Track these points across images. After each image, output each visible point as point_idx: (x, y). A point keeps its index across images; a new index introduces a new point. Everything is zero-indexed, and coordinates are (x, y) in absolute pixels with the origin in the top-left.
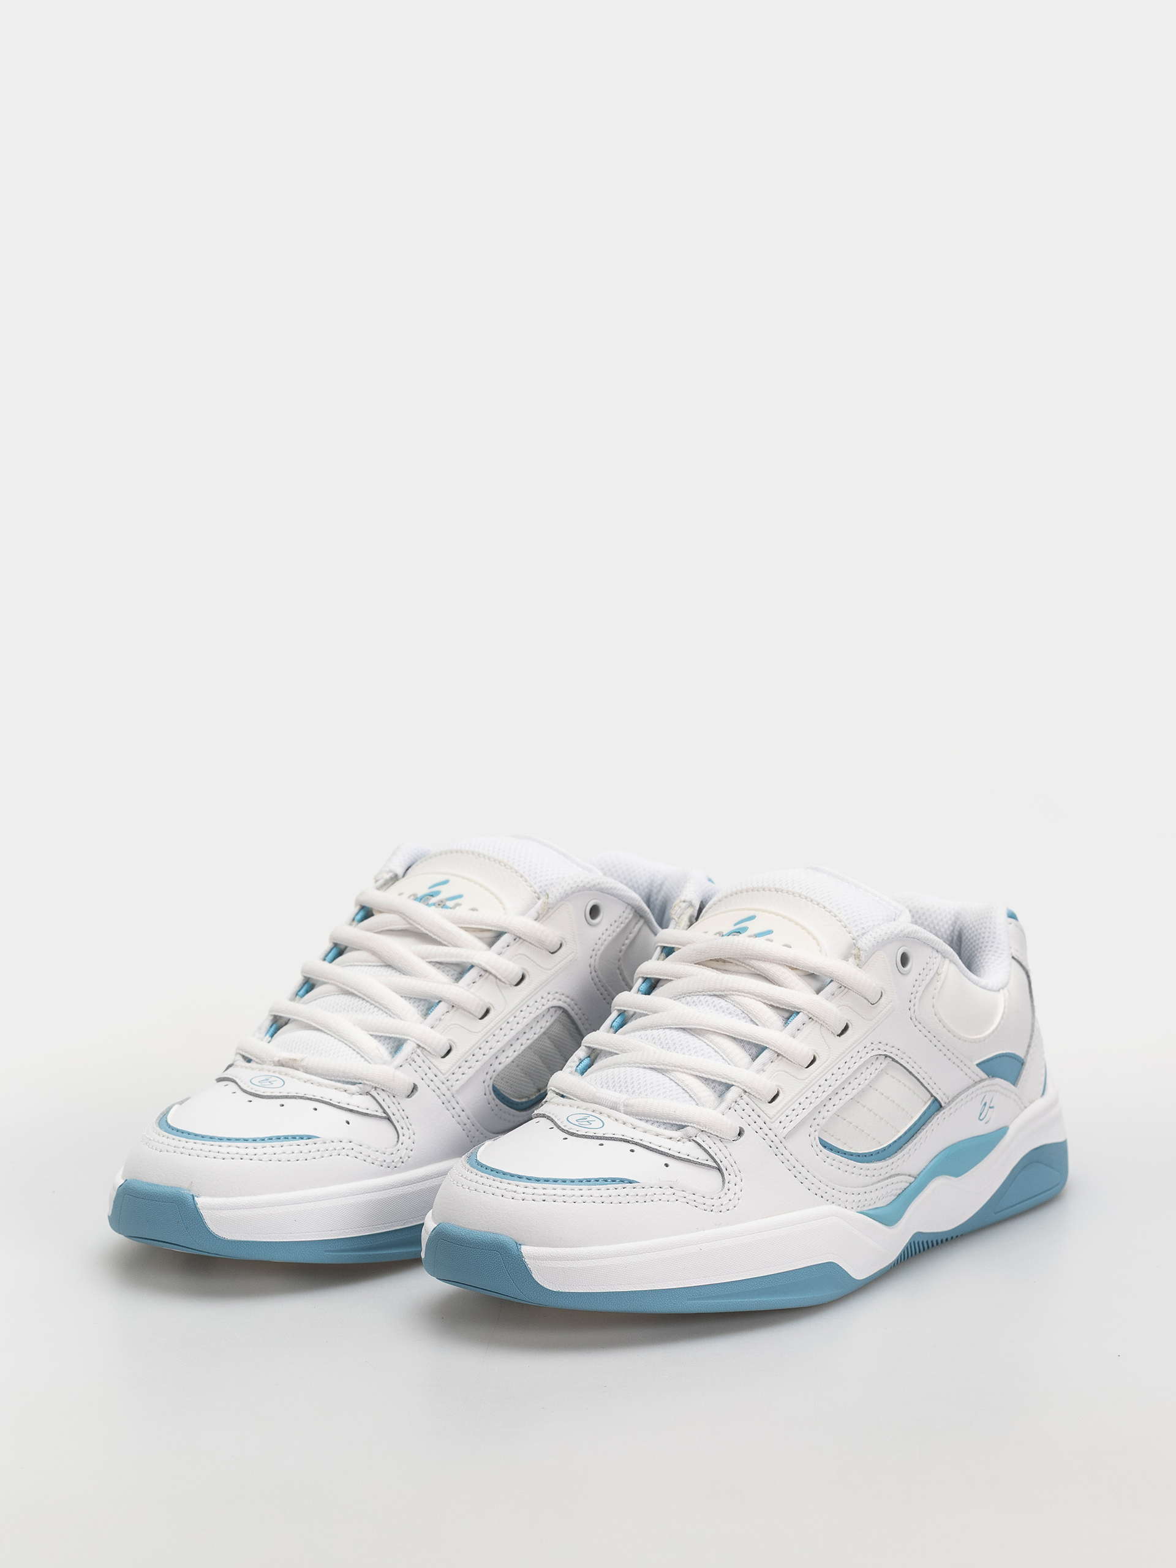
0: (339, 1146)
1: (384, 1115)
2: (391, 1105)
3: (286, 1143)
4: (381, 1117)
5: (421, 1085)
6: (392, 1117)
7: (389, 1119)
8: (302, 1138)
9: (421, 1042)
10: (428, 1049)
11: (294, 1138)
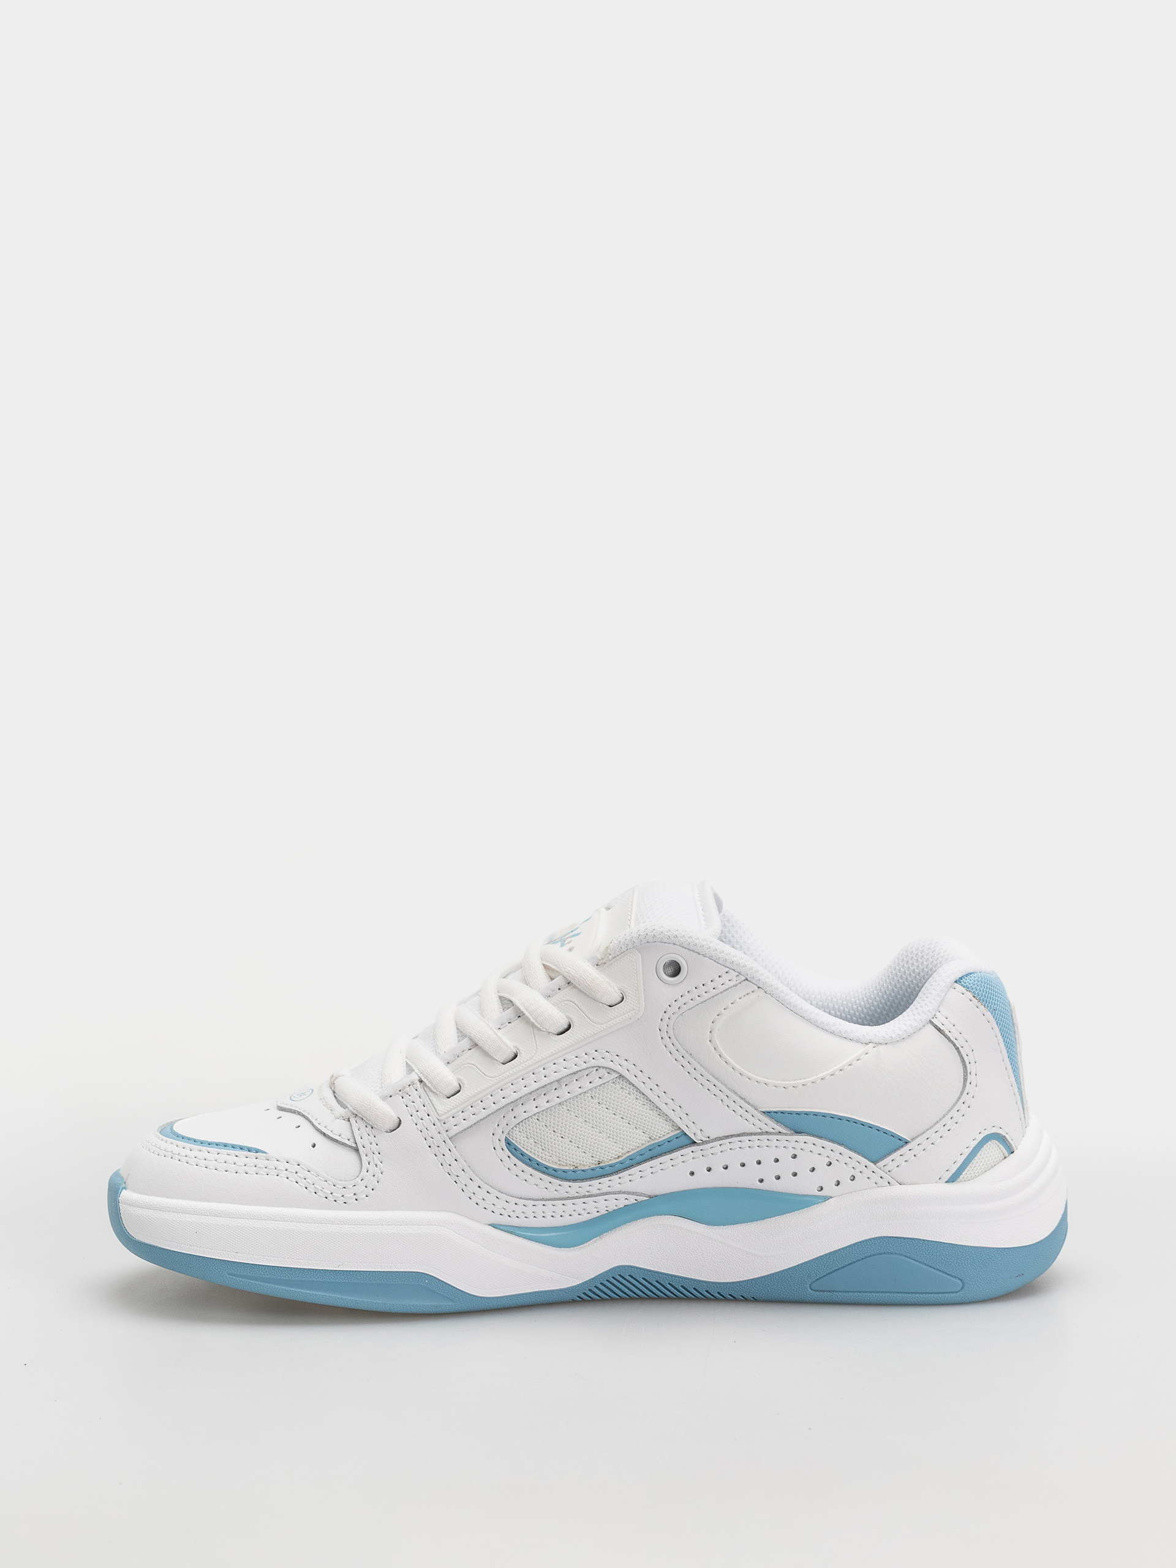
0: (282, 1166)
1: (354, 1145)
2: (365, 1136)
3: (224, 1151)
4: (350, 1147)
5: (407, 1122)
6: (361, 1149)
7: (357, 1150)
8: (241, 1148)
9: (424, 1075)
10: (429, 1085)
11: (234, 1147)
